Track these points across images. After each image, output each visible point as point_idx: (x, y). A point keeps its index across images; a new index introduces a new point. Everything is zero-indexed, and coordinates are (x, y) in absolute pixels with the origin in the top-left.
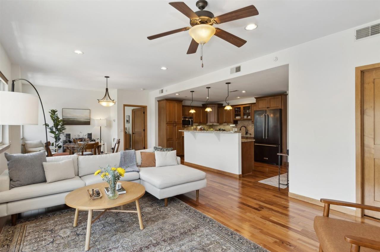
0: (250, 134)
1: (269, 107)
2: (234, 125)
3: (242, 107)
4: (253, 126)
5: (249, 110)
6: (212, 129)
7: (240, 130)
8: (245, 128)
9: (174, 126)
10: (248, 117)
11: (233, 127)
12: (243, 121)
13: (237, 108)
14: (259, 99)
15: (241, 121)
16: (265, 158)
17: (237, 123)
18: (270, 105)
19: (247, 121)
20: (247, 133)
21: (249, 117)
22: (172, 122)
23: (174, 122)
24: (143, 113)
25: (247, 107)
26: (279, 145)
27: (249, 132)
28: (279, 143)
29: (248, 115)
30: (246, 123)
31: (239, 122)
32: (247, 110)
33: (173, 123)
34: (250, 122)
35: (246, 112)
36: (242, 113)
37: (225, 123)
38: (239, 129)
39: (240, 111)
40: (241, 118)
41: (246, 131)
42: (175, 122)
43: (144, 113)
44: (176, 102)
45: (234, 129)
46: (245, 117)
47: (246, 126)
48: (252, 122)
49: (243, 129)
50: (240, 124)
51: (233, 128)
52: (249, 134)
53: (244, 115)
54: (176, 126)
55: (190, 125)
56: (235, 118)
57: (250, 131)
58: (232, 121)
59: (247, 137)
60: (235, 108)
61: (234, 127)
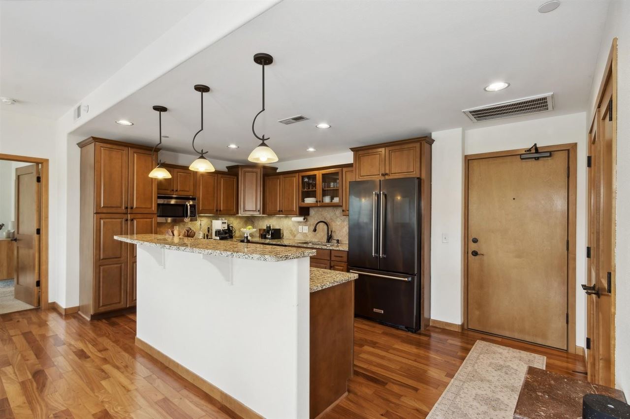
0: (338, 241)
1: (387, 172)
2: (301, 219)
3: (319, 174)
4: (344, 221)
5: (335, 180)
6: (250, 227)
7: (315, 230)
8: (325, 227)
9: (127, 220)
10: (332, 199)
11: (299, 222)
12: (320, 209)
13: (309, 177)
14: (361, 152)
15: (316, 209)
16: (375, 310)
17: (308, 214)
18: (390, 169)
19: (330, 209)
20: (329, 238)
21: (336, 200)
22: (121, 207)
23: (127, 208)
24: (35, 179)
25: (332, 176)
26: (416, 277)
27: (336, 236)
28: (416, 272)
29: (334, 193)
30: (328, 214)
31: (312, 212)
32: (330, 184)
33: (124, 211)
34: (338, 212)
35: (329, 186)
36: (319, 192)
37: (280, 212)
38: (312, 228)
39: (316, 184)
40: (317, 202)
41: (328, 233)
42: (132, 208)
43: (39, 180)
44: (135, 150)
45: (300, 227)
46: (327, 200)
47: (327, 220)
48: (343, 211)
49: (322, 227)
50: (315, 215)
51: (300, 225)
52: (336, 241)
53: (325, 193)
54: (132, 220)
55: (187, 216)
56: (303, 201)
57: (337, 232)
58: (295, 208)
59: (331, 250)
60: (303, 177)
61: (301, 222)
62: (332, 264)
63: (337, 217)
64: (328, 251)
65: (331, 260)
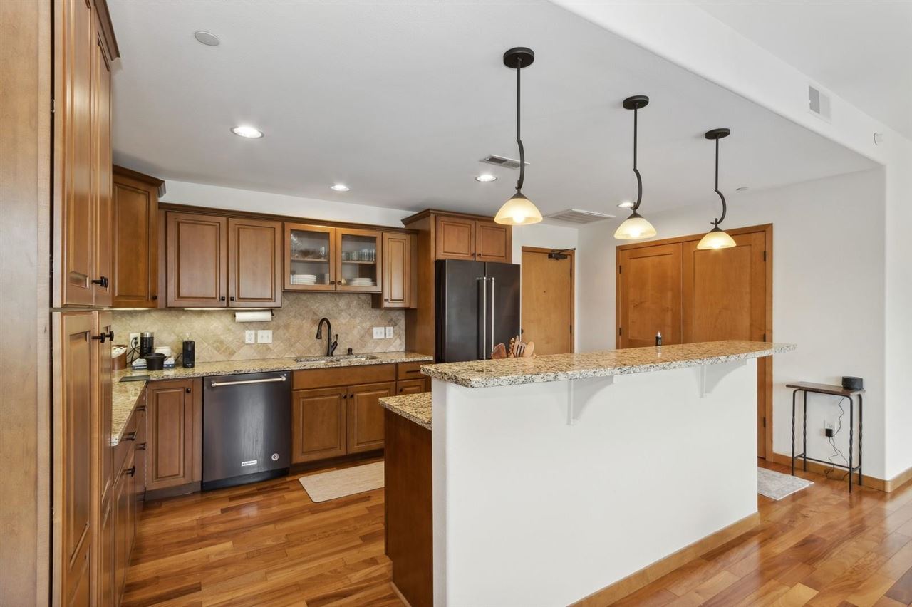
0: (350, 351)
1: (480, 252)
3: (335, 233)
14: (444, 219)
18: (482, 249)
41: (329, 339)
45: (249, 333)
51: (247, 328)
60: (290, 233)
62: (400, 385)
63: (342, 311)
64: (390, 366)
65: (397, 380)
